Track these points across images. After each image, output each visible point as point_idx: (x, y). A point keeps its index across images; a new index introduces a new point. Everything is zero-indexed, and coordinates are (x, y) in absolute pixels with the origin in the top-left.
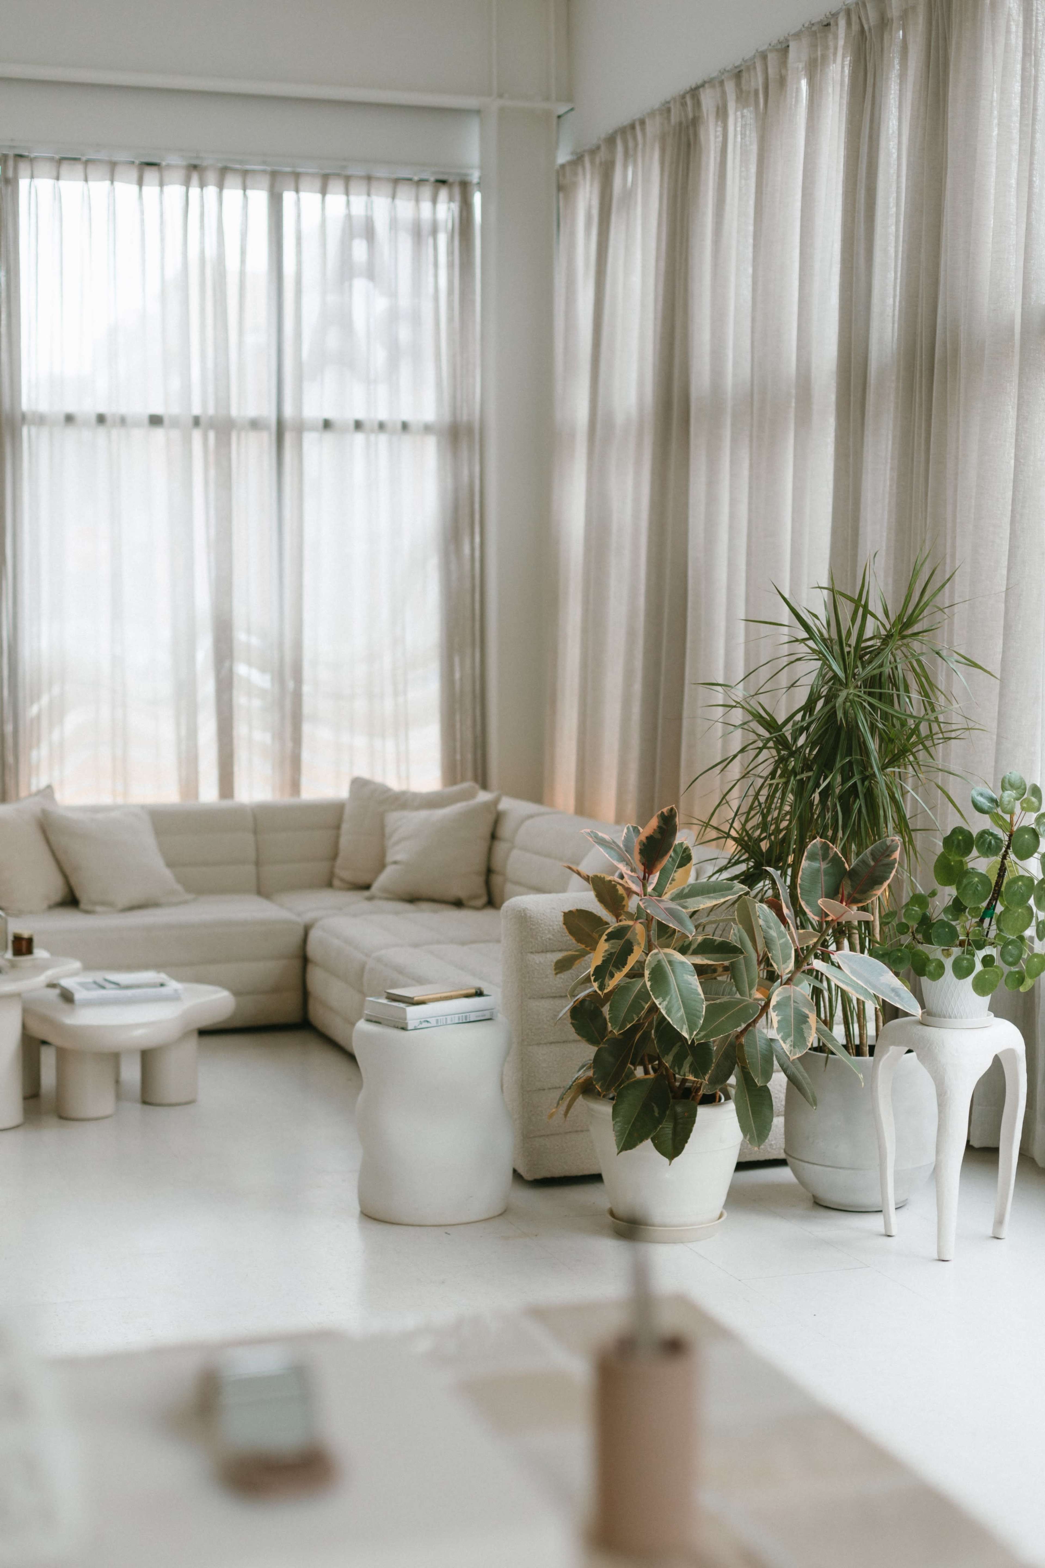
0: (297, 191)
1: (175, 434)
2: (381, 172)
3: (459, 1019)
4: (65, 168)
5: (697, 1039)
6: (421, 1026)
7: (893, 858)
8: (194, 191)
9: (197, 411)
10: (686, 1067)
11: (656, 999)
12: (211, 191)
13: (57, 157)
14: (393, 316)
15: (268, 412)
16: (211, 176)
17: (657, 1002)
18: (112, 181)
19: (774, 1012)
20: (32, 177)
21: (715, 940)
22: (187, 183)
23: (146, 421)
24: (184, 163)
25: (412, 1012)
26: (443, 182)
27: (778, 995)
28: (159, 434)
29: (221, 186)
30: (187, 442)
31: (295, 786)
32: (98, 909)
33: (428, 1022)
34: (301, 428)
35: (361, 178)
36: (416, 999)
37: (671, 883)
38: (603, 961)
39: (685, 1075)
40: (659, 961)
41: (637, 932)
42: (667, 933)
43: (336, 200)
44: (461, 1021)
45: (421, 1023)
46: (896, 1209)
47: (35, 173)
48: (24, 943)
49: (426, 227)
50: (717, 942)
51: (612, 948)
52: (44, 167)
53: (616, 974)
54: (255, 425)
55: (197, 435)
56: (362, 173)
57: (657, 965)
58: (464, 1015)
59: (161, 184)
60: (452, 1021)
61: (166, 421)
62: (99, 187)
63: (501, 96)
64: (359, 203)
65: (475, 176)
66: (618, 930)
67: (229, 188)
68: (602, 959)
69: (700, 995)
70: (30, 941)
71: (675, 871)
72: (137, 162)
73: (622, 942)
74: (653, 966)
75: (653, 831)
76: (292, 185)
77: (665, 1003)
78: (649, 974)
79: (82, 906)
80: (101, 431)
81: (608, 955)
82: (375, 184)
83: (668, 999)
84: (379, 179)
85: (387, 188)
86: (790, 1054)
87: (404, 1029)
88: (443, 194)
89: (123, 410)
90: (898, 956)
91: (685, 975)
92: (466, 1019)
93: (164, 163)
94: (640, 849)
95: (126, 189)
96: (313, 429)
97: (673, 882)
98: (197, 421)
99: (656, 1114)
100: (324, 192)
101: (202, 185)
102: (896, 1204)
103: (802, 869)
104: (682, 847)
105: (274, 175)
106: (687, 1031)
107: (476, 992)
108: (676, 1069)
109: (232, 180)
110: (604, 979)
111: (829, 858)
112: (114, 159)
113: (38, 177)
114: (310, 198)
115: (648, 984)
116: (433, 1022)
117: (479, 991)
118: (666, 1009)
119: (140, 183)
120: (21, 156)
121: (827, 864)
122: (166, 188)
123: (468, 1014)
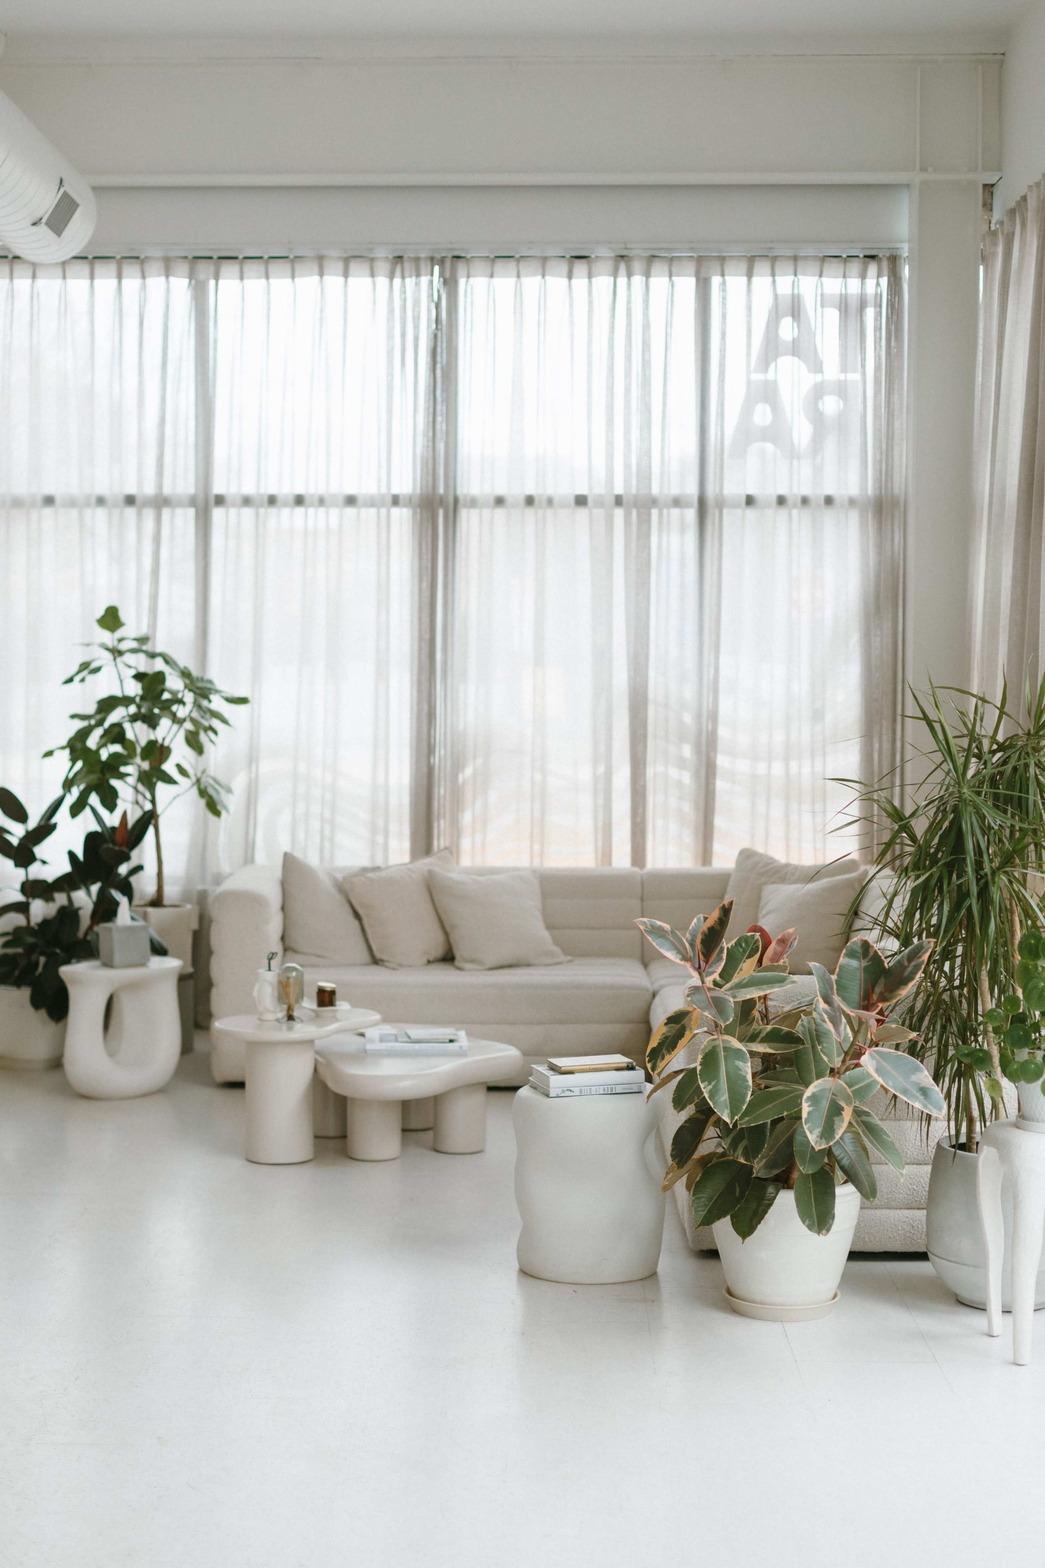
0: (723, 275)
1: (599, 513)
2: (810, 251)
3: (604, 1090)
4: (499, 266)
5: (740, 1124)
6: (563, 1095)
7: (921, 960)
8: (622, 281)
9: (619, 490)
10: (740, 1150)
11: (702, 1083)
12: (638, 280)
13: (492, 256)
14: (819, 391)
15: (692, 489)
16: (638, 265)
17: (702, 1086)
18: (543, 276)
19: (807, 1102)
20: (468, 276)
21: (783, 1030)
22: (615, 274)
23: (572, 501)
24: (613, 255)
25: (556, 1082)
26: (872, 257)
27: (815, 1087)
28: (583, 512)
29: (647, 275)
30: (610, 519)
31: (706, 855)
32: (468, 966)
33: (571, 1091)
34: (721, 504)
35: (788, 258)
36: (563, 1068)
37: (738, 973)
38: (659, 1043)
39: (737, 1158)
40: (714, 1047)
41: (693, 1017)
42: (748, 1020)
43: (762, 282)
44: (606, 1093)
45: (563, 1091)
46: (1035, 1310)
47: (471, 272)
48: (327, 995)
49: (854, 304)
50: (784, 1032)
51: (668, 1031)
52: (479, 266)
53: (666, 1057)
54: (677, 502)
55: (619, 513)
56: (790, 253)
57: (711, 1050)
58: (609, 1086)
59: (590, 276)
60: (596, 1091)
61: (590, 501)
62: (532, 282)
63: (923, 169)
64: (785, 283)
65: (905, 251)
66: (678, 1015)
67: (656, 276)
68: (658, 1041)
69: (747, 1081)
70: (332, 993)
71: (744, 961)
72: (568, 256)
73: (677, 1026)
74: (707, 1051)
75: (714, 922)
76: (719, 269)
77: (710, 1087)
78: (702, 1059)
79: (457, 963)
80: (530, 512)
81: (664, 1038)
82: (800, 264)
83: (713, 1083)
84: (805, 258)
85: (815, 266)
86: (816, 1144)
87: (548, 1096)
88: (873, 268)
89: (550, 491)
90: (980, 1057)
91: (736, 1061)
92: (612, 1091)
93: (593, 256)
94: (702, 939)
95: (556, 283)
96: (735, 506)
97: (741, 972)
98: (619, 501)
99: (737, 1194)
100: (750, 274)
101: (629, 275)
102: (1035, 1305)
103: (840, 966)
104: (754, 938)
105: (700, 261)
106: (728, 1116)
107: (628, 1066)
108: (732, 1151)
109: (659, 268)
110: (657, 1060)
111: (870, 957)
112: (546, 255)
113: (474, 276)
114: (736, 282)
115: (699, 1068)
116: (577, 1091)
117: (630, 1065)
118: (709, 1092)
119: (570, 276)
120: (458, 257)
121: (868, 962)
122: (594, 280)
123: (614, 1086)
